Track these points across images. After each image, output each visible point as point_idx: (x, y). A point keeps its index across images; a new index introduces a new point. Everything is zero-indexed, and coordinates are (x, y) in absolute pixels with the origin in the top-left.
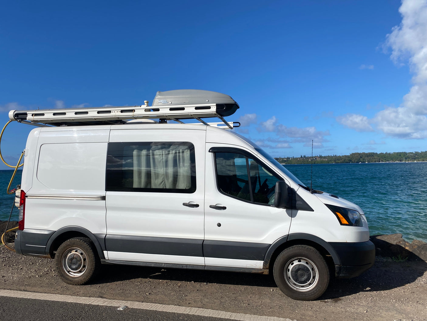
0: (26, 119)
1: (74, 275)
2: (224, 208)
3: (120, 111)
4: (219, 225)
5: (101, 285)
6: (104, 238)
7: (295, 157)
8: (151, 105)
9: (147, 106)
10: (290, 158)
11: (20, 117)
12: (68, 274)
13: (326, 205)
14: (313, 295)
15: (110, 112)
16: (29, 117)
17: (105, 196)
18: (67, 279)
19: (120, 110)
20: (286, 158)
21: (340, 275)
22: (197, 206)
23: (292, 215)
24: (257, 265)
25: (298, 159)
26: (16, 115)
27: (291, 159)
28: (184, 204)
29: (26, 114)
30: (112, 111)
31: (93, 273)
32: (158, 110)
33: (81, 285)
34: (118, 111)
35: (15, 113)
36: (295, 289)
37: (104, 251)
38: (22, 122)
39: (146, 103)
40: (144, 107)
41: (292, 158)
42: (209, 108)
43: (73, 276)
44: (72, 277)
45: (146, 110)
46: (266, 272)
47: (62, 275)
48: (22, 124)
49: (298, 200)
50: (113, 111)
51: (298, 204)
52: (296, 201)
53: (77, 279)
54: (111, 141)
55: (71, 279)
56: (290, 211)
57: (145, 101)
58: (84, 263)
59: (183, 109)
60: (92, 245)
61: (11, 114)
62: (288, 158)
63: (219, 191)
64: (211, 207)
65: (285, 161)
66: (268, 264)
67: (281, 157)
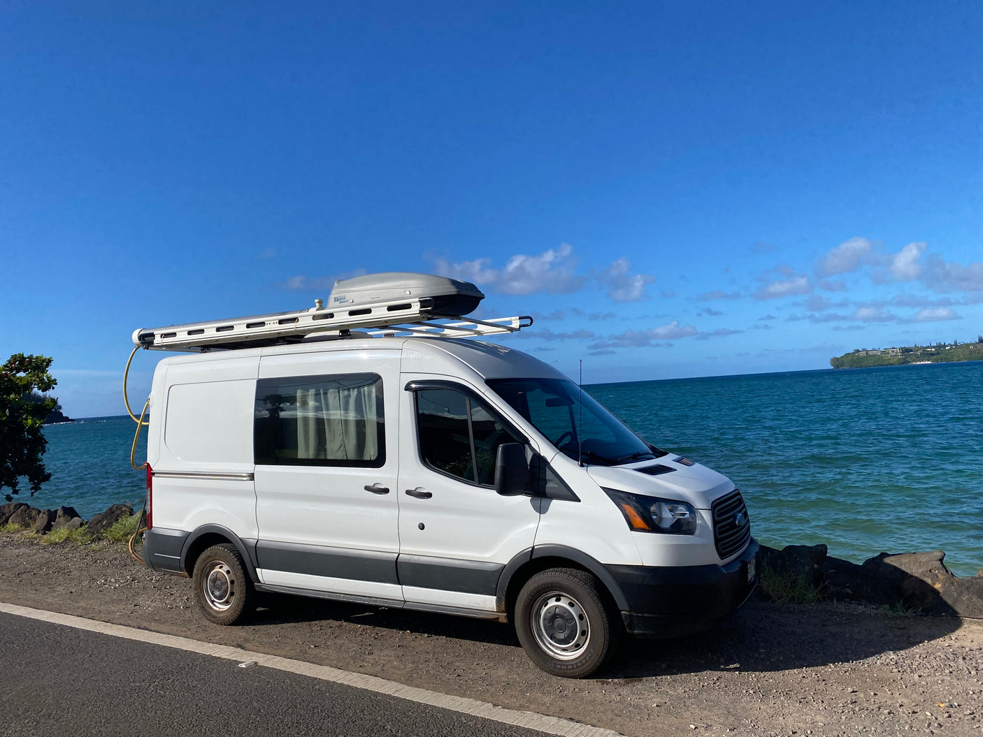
0: (152, 343)
1: (220, 608)
2: (429, 495)
3: (277, 321)
4: (422, 527)
5: (257, 627)
6: (254, 545)
7: (960, 341)
8: (323, 309)
9: (317, 310)
10: (945, 346)
11: (147, 340)
12: (211, 605)
13: (604, 489)
14: (580, 667)
15: (263, 324)
16: (158, 340)
17: (253, 474)
18: (210, 614)
19: (277, 319)
20: (934, 347)
21: (635, 631)
22: (386, 491)
23: (541, 510)
24: (486, 603)
25: (971, 347)
26: (142, 337)
27: (947, 348)
28: (367, 488)
29: (152, 335)
30: (266, 323)
31: (245, 606)
32: (331, 316)
33: (229, 625)
34: (275, 322)
35: (141, 333)
36: (552, 654)
37: (257, 569)
38: (150, 348)
39: (317, 304)
40: (313, 311)
41: (951, 346)
42: (408, 306)
43: (218, 609)
44: (216, 611)
45: (315, 318)
46: (503, 618)
47: (203, 607)
48: (150, 352)
49: (550, 481)
50: (268, 323)
51: (548, 487)
52: (545, 481)
53: (221, 615)
54: (261, 377)
55: (214, 614)
56: (538, 501)
57: (316, 301)
58: (232, 588)
59: (368, 311)
60: (240, 557)
61: (135, 336)
62: (940, 347)
63: (421, 462)
64: (408, 492)
65: (932, 354)
66: (503, 603)
67: (919, 345)
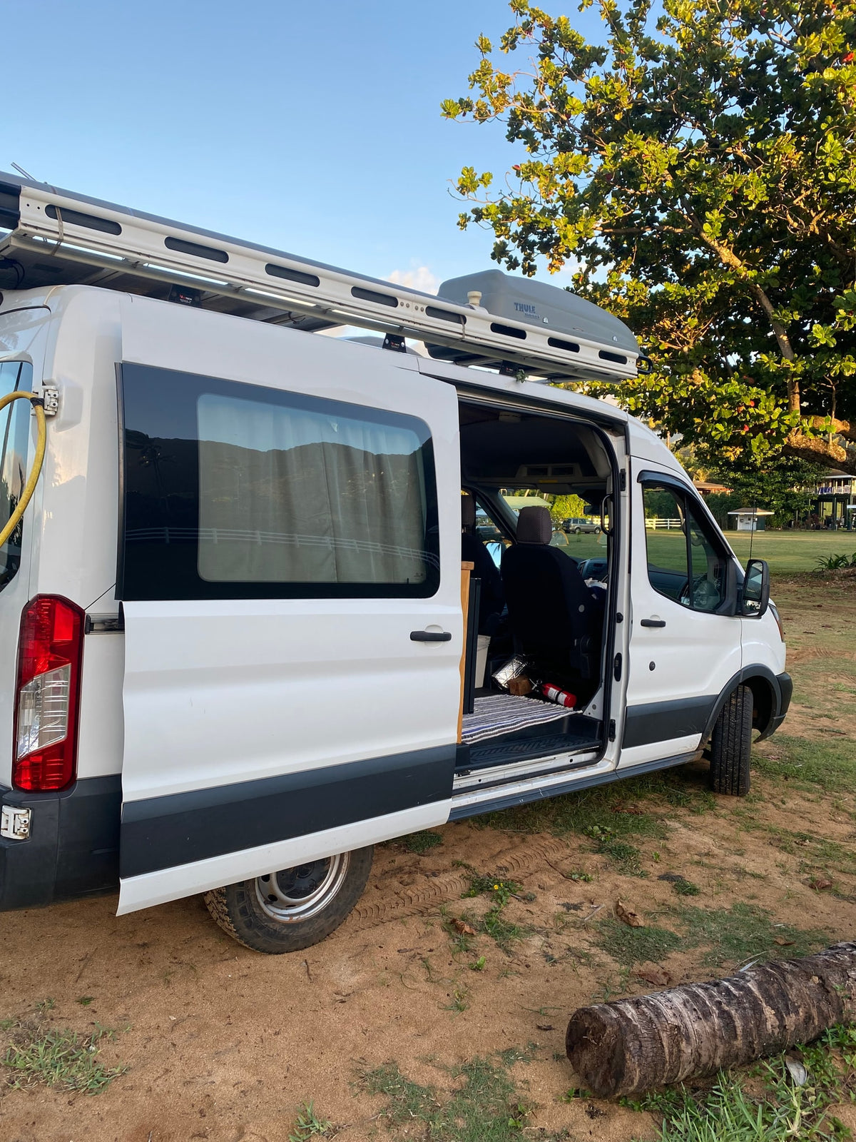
2: (662, 624)
3: (425, 307)
4: (653, 666)
15: (392, 300)
19: (424, 304)
28: (416, 637)
30: (400, 301)
32: (521, 334)
34: (420, 306)
42: (622, 359)
45: (494, 327)
50: (405, 302)
59: (574, 347)
64: (643, 623)
